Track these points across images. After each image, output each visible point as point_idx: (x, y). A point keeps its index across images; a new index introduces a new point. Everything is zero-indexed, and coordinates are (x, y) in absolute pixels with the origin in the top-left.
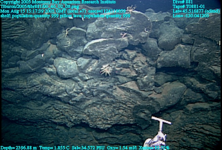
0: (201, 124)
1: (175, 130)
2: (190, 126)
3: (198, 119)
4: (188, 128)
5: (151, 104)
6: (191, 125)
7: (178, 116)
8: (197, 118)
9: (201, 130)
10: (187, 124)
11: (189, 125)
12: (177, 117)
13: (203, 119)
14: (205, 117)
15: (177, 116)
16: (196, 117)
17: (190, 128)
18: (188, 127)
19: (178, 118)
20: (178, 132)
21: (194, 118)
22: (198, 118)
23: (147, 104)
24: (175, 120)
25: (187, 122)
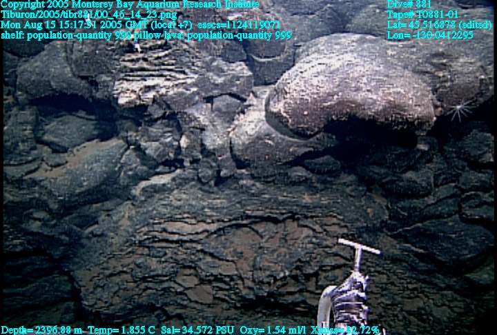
0: (162, 221)
1: (121, 245)
2: (145, 232)
3: (155, 212)
4: (141, 237)
5: (37, 195)
6: (145, 229)
7: (125, 213)
8: (152, 210)
9: (165, 235)
10: (137, 227)
11: (143, 229)
12: (123, 216)
13: (164, 210)
14: (165, 205)
15: (123, 213)
16: (150, 209)
17: (145, 234)
18: (142, 234)
19: (124, 219)
20: (130, 249)
21: (148, 211)
22: (154, 209)
23: (30, 197)
24: (120, 223)
25: (138, 223)
